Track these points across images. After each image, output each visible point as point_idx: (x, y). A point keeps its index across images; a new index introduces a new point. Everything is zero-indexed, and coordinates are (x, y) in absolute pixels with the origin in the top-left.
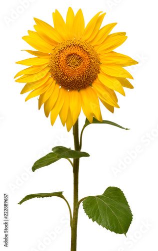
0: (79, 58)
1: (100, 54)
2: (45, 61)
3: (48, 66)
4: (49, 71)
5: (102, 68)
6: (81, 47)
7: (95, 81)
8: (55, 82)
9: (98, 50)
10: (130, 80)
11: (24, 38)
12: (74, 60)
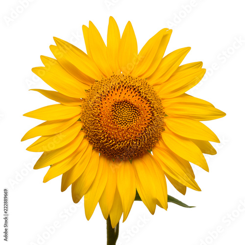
0: (134, 109)
1: (163, 99)
2: (74, 111)
3: (79, 120)
4: (82, 129)
5: (169, 122)
6: (136, 90)
7: (157, 145)
8: (91, 147)
9: (161, 92)
10: (214, 144)
11: (35, 70)
12: (126, 113)
